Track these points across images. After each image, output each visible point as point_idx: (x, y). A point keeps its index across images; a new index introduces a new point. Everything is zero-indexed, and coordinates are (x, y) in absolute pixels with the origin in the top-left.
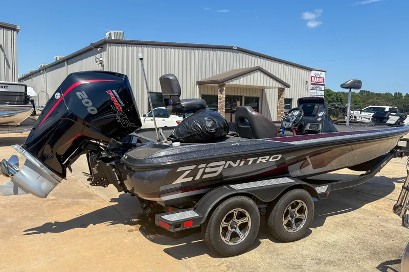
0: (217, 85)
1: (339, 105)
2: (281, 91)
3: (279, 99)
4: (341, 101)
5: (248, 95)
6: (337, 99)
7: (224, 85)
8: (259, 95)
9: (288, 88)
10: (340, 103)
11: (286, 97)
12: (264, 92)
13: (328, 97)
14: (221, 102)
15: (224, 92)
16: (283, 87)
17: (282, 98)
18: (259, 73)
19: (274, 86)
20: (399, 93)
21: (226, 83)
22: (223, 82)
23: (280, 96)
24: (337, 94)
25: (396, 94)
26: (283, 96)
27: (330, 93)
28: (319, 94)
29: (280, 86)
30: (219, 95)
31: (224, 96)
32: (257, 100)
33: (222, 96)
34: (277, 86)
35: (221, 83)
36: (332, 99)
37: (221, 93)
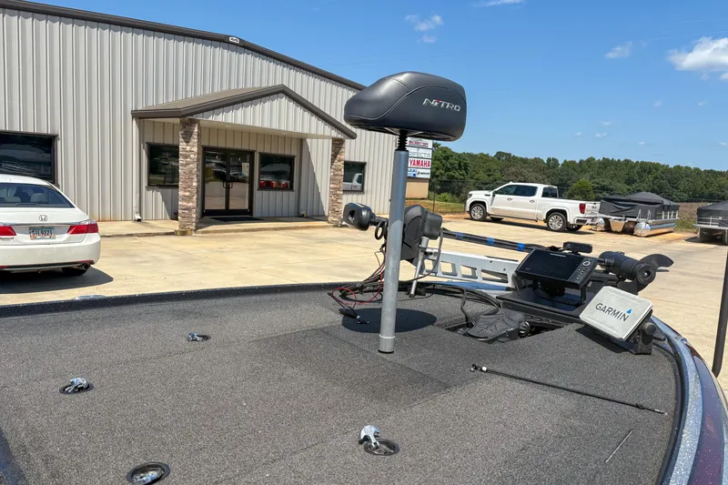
0: (177, 121)
1: (463, 175)
2: (337, 145)
3: (332, 162)
4: (466, 169)
5: (267, 151)
6: (460, 165)
7: (193, 122)
8: (294, 152)
9: (353, 141)
10: (464, 172)
11: (347, 159)
12: (304, 147)
13: (444, 161)
14: (188, 164)
15: (194, 140)
16: (340, 136)
17: (340, 161)
18: (284, 100)
19: (321, 133)
20: (553, 159)
21: (199, 117)
22: (192, 114)
23: (334, 156)
24: (459, 155)
25: (549, 160)
26: (342, 157)
27: (449, 153)
28: (423, 156)
29: (335, 134)
30: (182, 145)
31: (195, 149)
32: (289, 160)
33: (188, 148)
34: (327, 133)
35: (187, 117)
36: (451, 164)
37: (187, 142)
